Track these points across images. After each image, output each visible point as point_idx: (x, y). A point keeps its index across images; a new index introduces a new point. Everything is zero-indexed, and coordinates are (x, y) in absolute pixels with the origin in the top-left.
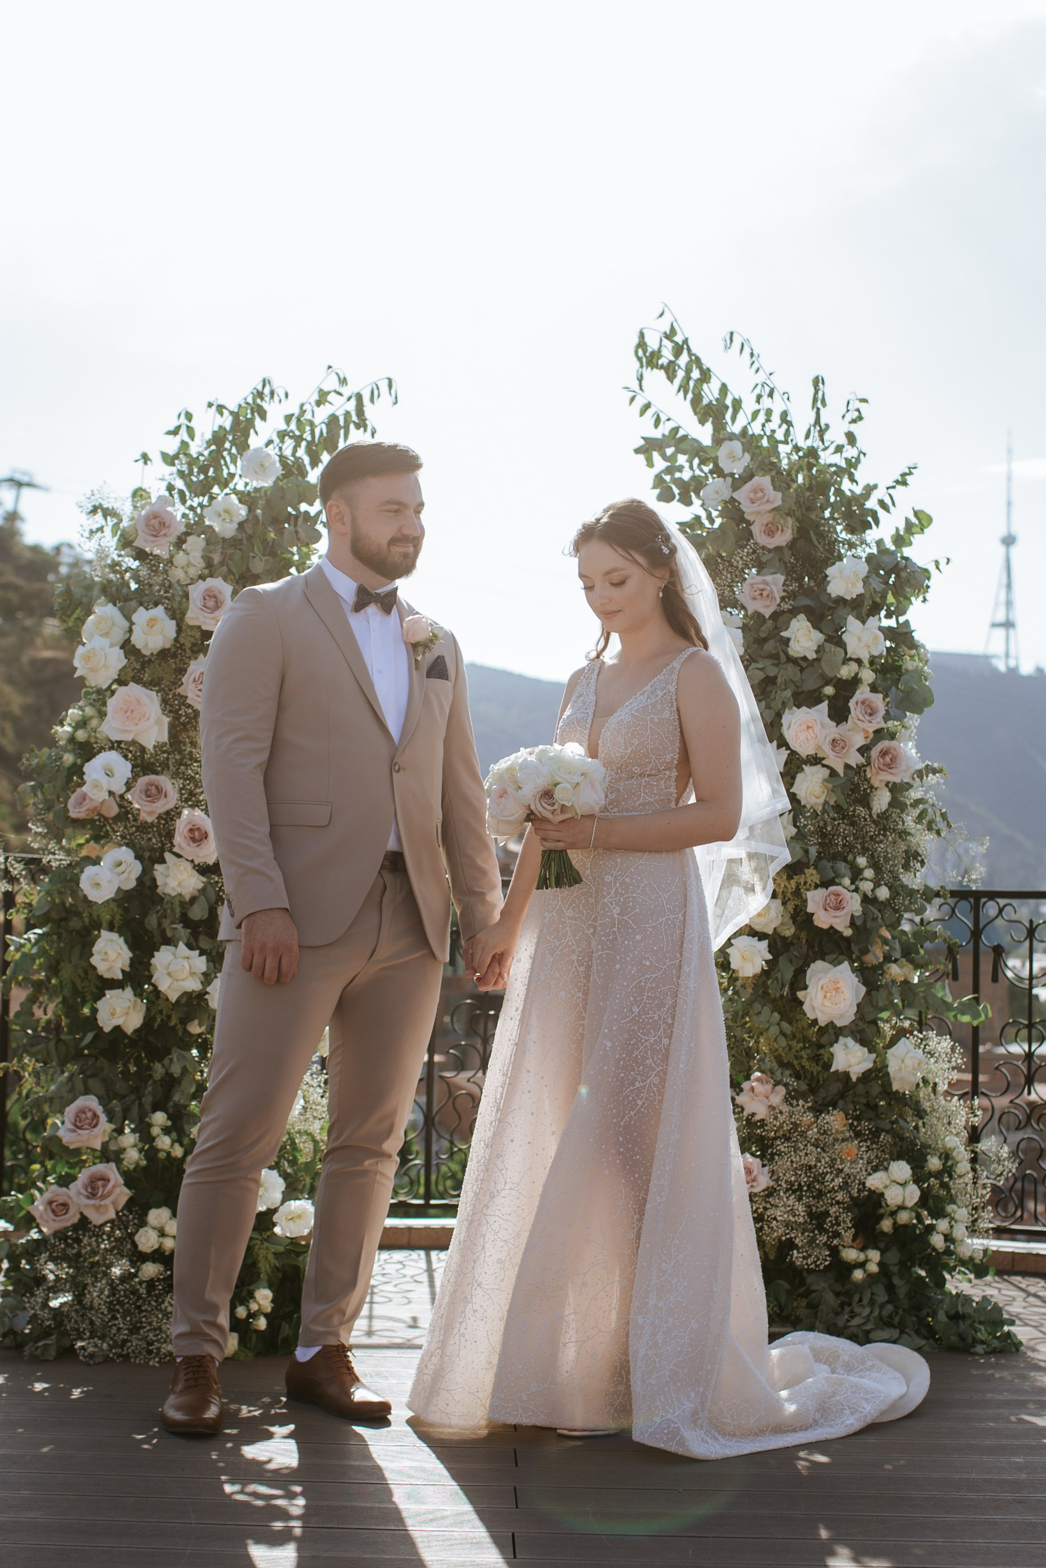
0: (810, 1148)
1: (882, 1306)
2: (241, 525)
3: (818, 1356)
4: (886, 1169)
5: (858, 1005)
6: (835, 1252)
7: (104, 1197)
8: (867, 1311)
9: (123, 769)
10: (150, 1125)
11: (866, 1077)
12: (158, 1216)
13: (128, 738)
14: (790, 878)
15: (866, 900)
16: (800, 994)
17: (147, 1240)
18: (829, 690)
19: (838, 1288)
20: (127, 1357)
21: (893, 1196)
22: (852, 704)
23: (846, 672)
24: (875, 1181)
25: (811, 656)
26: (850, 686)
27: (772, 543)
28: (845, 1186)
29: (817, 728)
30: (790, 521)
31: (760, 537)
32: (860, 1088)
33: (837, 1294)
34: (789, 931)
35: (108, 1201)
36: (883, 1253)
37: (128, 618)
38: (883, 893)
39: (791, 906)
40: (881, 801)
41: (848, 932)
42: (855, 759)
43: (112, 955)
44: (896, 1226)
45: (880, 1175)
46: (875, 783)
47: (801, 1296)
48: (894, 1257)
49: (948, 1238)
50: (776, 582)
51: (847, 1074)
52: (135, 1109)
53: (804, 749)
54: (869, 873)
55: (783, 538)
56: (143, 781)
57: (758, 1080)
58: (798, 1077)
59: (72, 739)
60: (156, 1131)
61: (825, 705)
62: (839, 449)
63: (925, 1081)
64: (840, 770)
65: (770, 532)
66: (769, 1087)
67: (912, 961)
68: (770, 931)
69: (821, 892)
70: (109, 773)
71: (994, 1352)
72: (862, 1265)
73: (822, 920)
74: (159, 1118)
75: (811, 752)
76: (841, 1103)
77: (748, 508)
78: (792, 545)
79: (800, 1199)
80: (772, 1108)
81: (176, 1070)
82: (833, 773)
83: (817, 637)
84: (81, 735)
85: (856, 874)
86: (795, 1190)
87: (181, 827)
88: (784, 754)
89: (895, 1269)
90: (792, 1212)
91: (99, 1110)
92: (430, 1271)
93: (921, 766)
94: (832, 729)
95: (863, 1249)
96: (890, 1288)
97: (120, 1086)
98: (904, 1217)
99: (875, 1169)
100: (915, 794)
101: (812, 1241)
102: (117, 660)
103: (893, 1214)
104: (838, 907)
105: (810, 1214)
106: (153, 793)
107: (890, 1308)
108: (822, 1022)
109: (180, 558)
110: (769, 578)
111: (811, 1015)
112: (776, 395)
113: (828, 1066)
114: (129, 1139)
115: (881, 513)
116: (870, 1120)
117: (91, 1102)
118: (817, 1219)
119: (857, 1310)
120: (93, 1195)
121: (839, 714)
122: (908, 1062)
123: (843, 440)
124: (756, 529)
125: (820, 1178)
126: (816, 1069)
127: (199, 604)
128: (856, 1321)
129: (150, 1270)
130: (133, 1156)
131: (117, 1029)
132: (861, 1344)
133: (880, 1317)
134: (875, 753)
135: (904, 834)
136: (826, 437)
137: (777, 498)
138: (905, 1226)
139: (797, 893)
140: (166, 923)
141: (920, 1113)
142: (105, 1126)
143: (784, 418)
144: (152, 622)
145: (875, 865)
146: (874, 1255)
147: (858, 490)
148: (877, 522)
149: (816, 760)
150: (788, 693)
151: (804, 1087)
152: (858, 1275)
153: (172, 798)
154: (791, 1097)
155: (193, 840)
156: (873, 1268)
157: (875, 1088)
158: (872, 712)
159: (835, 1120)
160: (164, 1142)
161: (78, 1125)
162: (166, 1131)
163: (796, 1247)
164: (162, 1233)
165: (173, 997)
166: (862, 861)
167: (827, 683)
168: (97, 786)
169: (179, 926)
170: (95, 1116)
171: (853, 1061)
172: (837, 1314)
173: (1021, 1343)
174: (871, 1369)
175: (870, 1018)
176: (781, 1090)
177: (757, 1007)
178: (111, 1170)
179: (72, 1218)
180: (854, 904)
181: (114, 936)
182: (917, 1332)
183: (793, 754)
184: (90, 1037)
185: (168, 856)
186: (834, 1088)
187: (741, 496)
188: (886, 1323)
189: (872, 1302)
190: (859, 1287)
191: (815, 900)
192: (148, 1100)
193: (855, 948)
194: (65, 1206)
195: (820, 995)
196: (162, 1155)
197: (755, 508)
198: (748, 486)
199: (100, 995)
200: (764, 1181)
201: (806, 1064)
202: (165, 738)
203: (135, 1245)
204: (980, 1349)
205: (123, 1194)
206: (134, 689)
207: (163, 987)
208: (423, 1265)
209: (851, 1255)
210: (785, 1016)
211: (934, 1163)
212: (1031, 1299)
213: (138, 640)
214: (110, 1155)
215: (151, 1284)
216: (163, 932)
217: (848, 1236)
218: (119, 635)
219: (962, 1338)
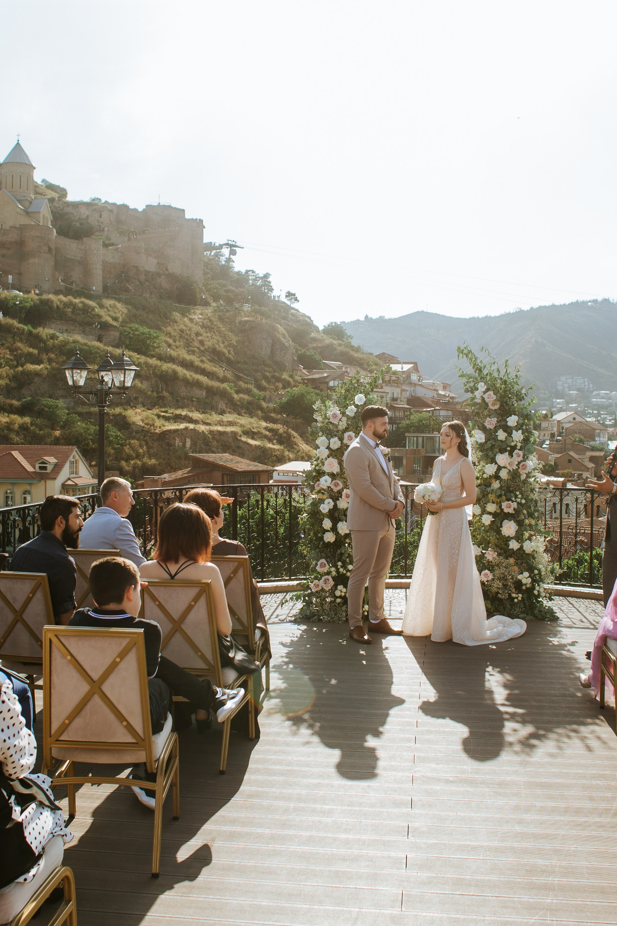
0: (504, 568)
1: (522, 608)
2: (355, 413)
3: (500, 622)
4: (522, 574)
5: (516, 532)
6: (510, 595)
7: (328, 584)
8: (518, 610)
9: (329, 479)
10: (337, 566)
11: (519, 549)
12: (340, 587)
13: (330, 471)
14: (498, 498)
15: (518, 503)
16: (501, 529)
17: (338, 593)
18: (509, 449)
19: (511, 603)
20: (334, 621)
21: (524, 581)
22: (514, 454)
23: (513, 444)
24: (520, 577)
25: (504, 440)
26: (514, 448)
27: (494, 408)
28: (512, 578)
29: (505, 460)
30: (498, 402)
31: (491, 407)
32: (518, 552)
33: (511, 605)
34: (499, 511)
35: (329, 585)
36: (522, 595)
37: (329, 441)
38: (523, 501)
39: (498, 505)
40: (523, 477)
41: (514, 512)
42: (515, 467)
43: (328, 524)
44: (526, 588)
45: (521, 575)
46: (521, 473)
47: (502, 605)
48: (525, 596)
49: (538, 591)
50: (494, 420)
51: (513, 549)
52: (333, 561)
53: (502, 465)
54: (520, 496)
55: (497, 407)
56: (334, 481)
57: (490, 550)
58: (501, 549)
59: (315, 469)
60: (339, 567)
61: (507, 453)
62: (513, 379)
63: (534, 550)
64: (512, 471)
65: (493, 405)
66: (493, 552)
67: (532, 518)
68: (493, 512)
69: (507, 502)
70: (326, 481)
71: (551, 620)
72: (517, 598)
73: (506, 510)
74: (340, 563)
75: (503, 465)
76: (513, 555)
77: (487, 400)
78: (499, 408)
79: (500, 582)
80: (493, 558)
81: (343, 551)
82: (510, 471)
83: (505, 434)
84: (317, 468)
85: (516, 497)
86: (499, 579)
87: (344, 493)
88: (497, 466)
89: (525, 599)
90: (498, 585)
91: (326, 563)
92: (406, 596)
93: (533, 468)
94: (509, 460)
95: (517, 594)
96: (524, 604)
97: (329, 555)
98: (528, 586)
99: (520, 574)
100: (533, 474)
101: (503, 592)
102: (327, 452)
103: (526, 584)
104: (510, 507)
105: (503, 585)
106: (336, 485)
107: (524, 609)
108: (507, 536)
109: (341, 423)
110: (493, 419)
111: (503, 534)
112: (496, 364)
113: (509, 546)
114: (333, 569)
115: (525, 397)
116: (520, 560)
117: (323, 561)
118: (505, 586)
119: (516, 609)
120: (326, 583)
121: (511, 455)
122: (529, 547)
123: (514, 377)
124: (490, 404)
125: (505, 576)
126: (506, 547)
127: (347, 439)
128: (516, 612)
129: (339, 600)
130: (334, 573)
131: (328, 542)
132: (512, 619)
133: (522, 611)
134: (520, 465)
135: (531, 484)
136: (509, 376)
137: (495, 397)
138: (529, 588)
139: (500, 502)
140: (340, 515)
141: (534, 558)
142: (327, 567)
143: (498, 371)
144: (335, 442)
145: (521, 493)
146: (520, 595)
147: (519, 387)
148: (524, 399)
149: (504, 467)
150: (497, 450)
151: (503, 552)
152: (516, 600)
153: (341, 486)
154: (499, 555)
155: (347, 497)
156: (520, 599)
157: (522, 552)
158: (519, 456)
159: (512, 561)
160: (341, 570)
161: (321, 567)
162: (342, 567)
163: (499, 593)
164: (341, 592)
165: (343, 535)
166: (518, 493)
167: (508, 446)
168: (323, 485)
169: (343, 517)
170: (325, 564)
171: (515, 546)
172: (510, 610)
173: (559, 618)
174: (513, 625)
175: (520, 533)
176: (496, 553)
177: (490, 531)
178: (329, 577)
179: (320, 588)
180: (515, 505)
181: (328, 519)
182: (531, 615)
183: (499, 466)
184: (321, 543)
185: (340, 498)
186: (511, 552)
187: (485, 396)
188: (522, 612)
189: (520, 607)
190: (517, 603)
191: (504, 505)
192: (336, 559)
193: (516, 516)
194: (318, 585)
195: (506, 529)
196: (341, 573)
197: (489, 400)
198: (487, 394)
199: (324, 533)
200: (491, 577)
201: (503, 546)
202: (339, 471)
203: (335, 594)
204: (547, 619)
205: (332, 583)
206: (331, 459)
207: (340, 532)
208: (404, 594)
209: (514, 595)
210: (497, 534)
211: (536, 572)
212: (570, 605)
213: (332, 446)
214: (329, 573)
215: (339, 604)
216: (339, 518)
217: (514, 590)
218: (326, 445)
219: (543, 616)
